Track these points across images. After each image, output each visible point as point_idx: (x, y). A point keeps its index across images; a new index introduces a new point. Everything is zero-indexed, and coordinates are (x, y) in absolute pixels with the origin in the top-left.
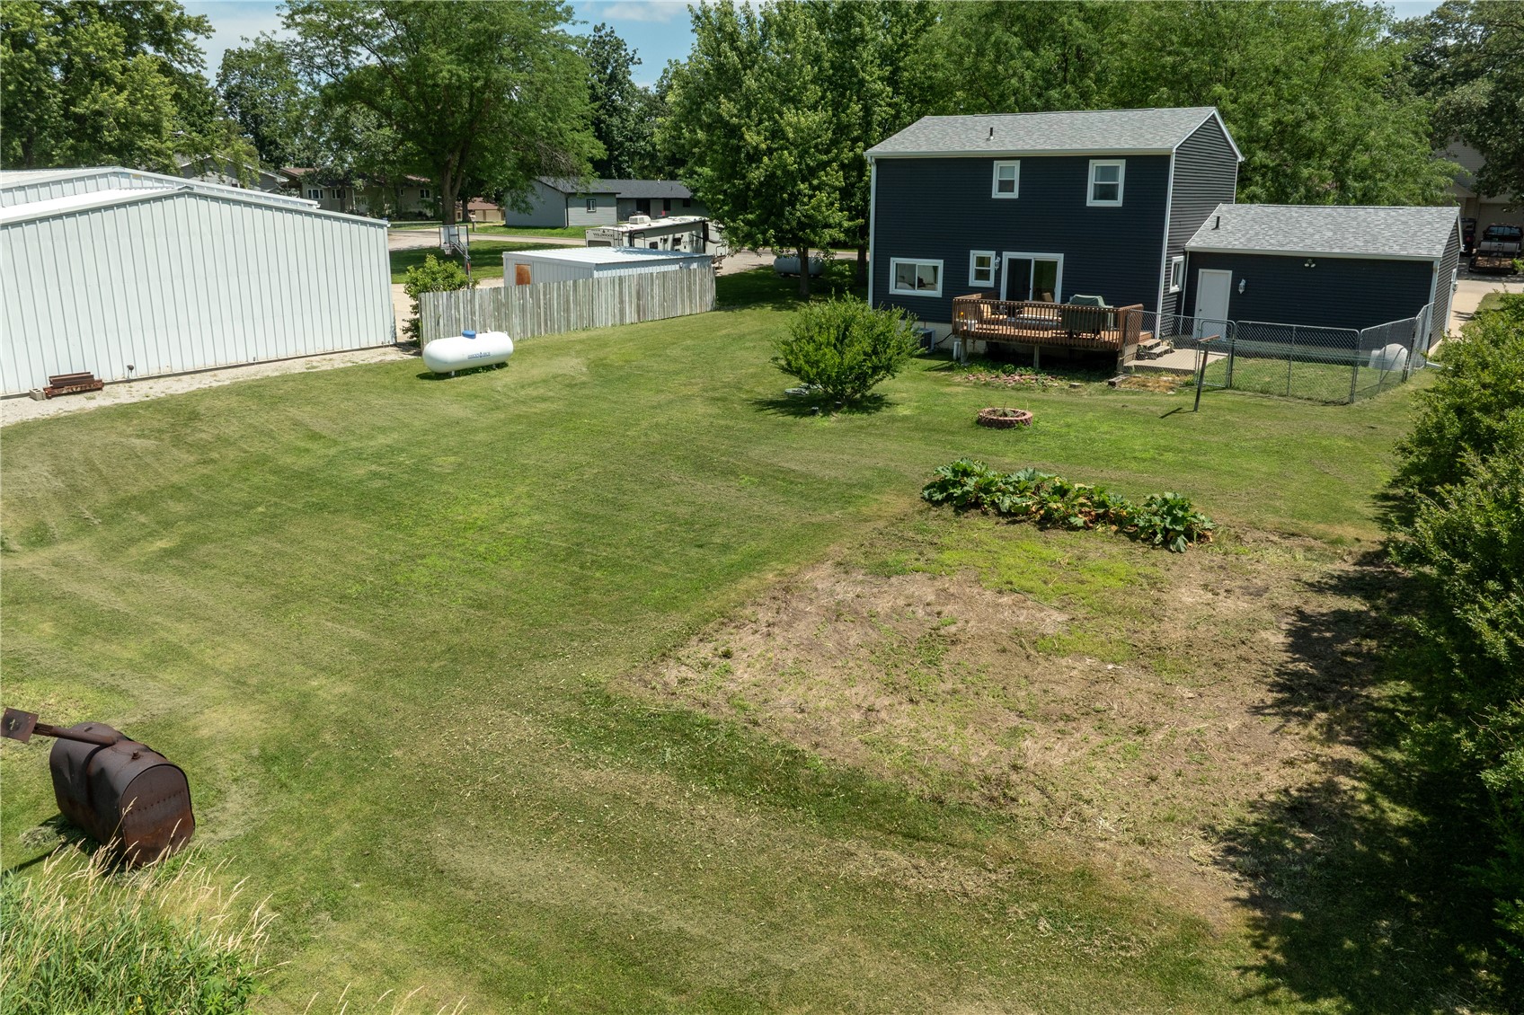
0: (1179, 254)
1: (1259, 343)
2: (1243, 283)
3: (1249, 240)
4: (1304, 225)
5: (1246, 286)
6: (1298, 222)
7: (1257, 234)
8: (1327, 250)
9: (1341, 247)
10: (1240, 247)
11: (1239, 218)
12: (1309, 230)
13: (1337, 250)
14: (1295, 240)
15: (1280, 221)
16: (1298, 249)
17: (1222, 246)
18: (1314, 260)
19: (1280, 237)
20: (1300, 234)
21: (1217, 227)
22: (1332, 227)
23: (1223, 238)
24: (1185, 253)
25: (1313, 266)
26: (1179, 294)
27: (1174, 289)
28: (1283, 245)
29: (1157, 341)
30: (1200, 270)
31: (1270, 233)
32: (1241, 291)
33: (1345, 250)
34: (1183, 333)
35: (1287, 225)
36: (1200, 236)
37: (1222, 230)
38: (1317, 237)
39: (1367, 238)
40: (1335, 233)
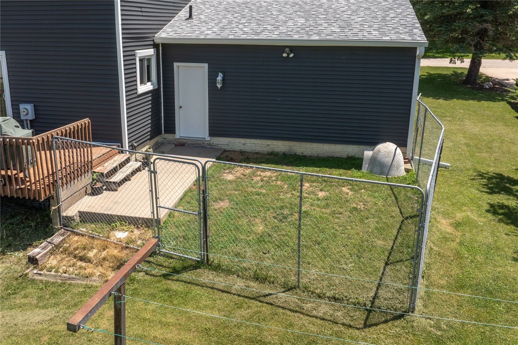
0: (147, 46)
1: (243, 141)
2: (220, 78)
3: (223, 29)
4: (275, 13)
5: (224, 80)
6: (268, 10)
7: (230, 23)
8: (306, 38)
9: (318, 34)
10: (213, 36)
11: (213, 8)
12: (280, 17)
13: (315, 37)
14: (269, 27)
15: (251, 10)
16: (274, 37)
17: (193, 36)
18: (292, 49)
19: (253, 25)
20: (272, 22)
21: (191, 16)
22: (302, 14)
23: (195, 28)
24: (156, 46)
25: (292, 55)
26: (155, 93)
27: (144, 88)
28: (257, 34)
29: (127, 155)
30: (176, 64)
31: (243, 21)
32: (219, 86)
33: (323, 37)
34: (166, 132)
35: (258, 13)
36: (172, 26)
37: (195, 21)
38: (290, 23)
39: (341, 24)
40: (307, 20)
